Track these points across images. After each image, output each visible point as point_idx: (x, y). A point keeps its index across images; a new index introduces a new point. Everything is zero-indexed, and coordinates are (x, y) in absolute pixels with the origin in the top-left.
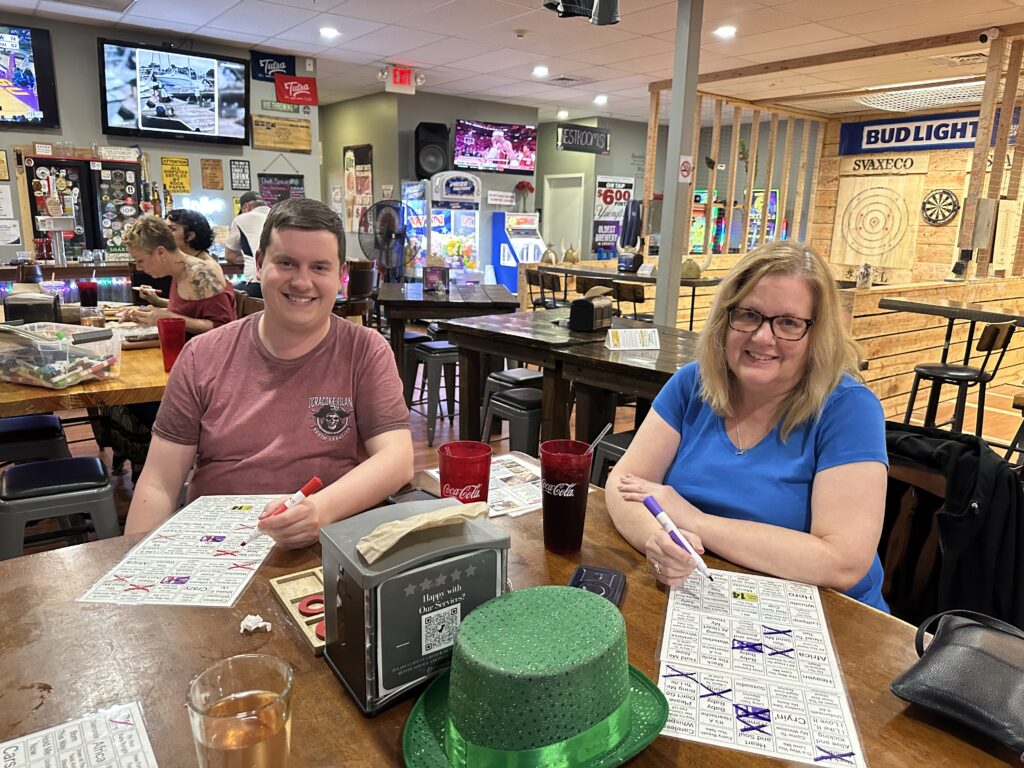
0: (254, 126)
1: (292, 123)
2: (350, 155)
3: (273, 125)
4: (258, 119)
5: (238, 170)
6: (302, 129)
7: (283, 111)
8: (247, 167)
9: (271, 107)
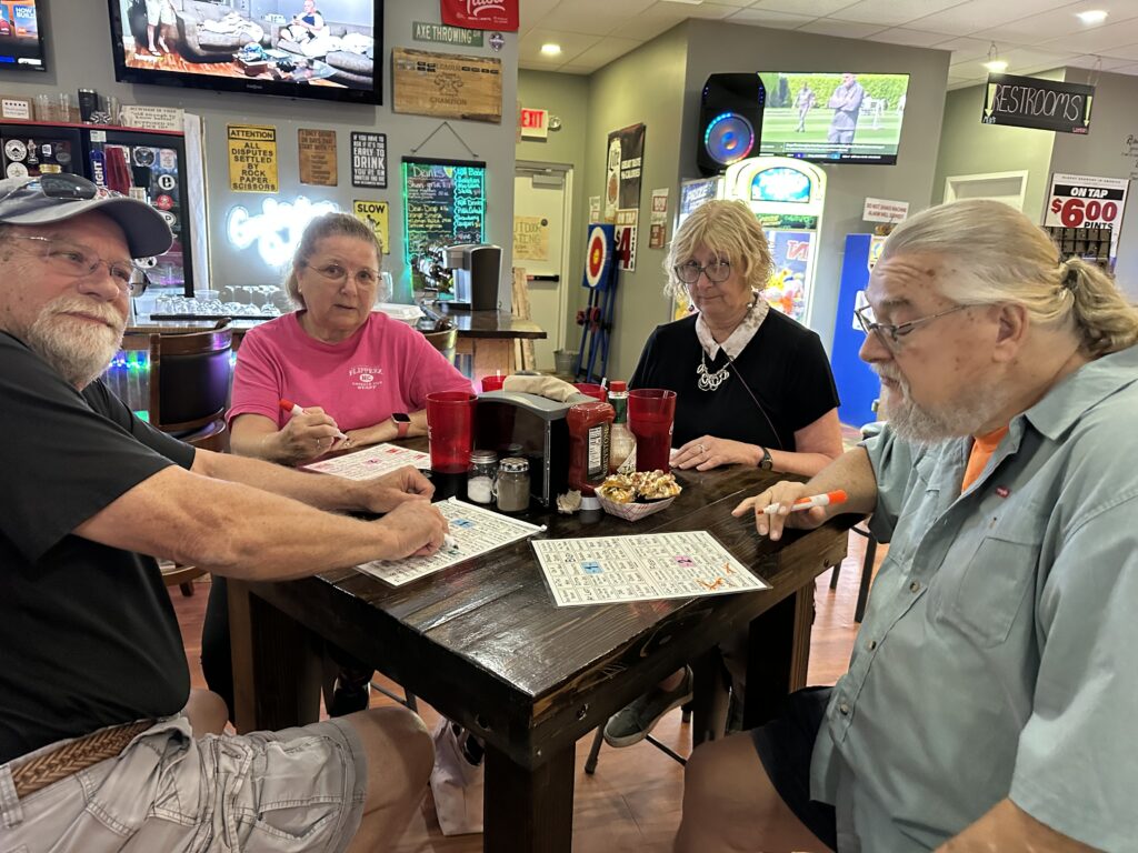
2: (616, 145)
4: (404, 56)
5: (365, 151)
6: (485, 75)
7: (452, 43)
8: (382, 146)
9: (431, 34)
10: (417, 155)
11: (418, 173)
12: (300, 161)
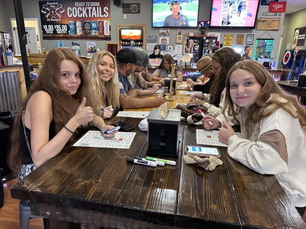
0: (258, 22)
1: (273, 20)
2: (298, 31)
3: (266, 21)
4: (260, 19)
5: (249, 38)
6: (276, 21)
7: (270, 16)
8: (253, 37)
9: (266, 14)
10: (260, 38)
11: (259, 41)
12: (237, 41)
